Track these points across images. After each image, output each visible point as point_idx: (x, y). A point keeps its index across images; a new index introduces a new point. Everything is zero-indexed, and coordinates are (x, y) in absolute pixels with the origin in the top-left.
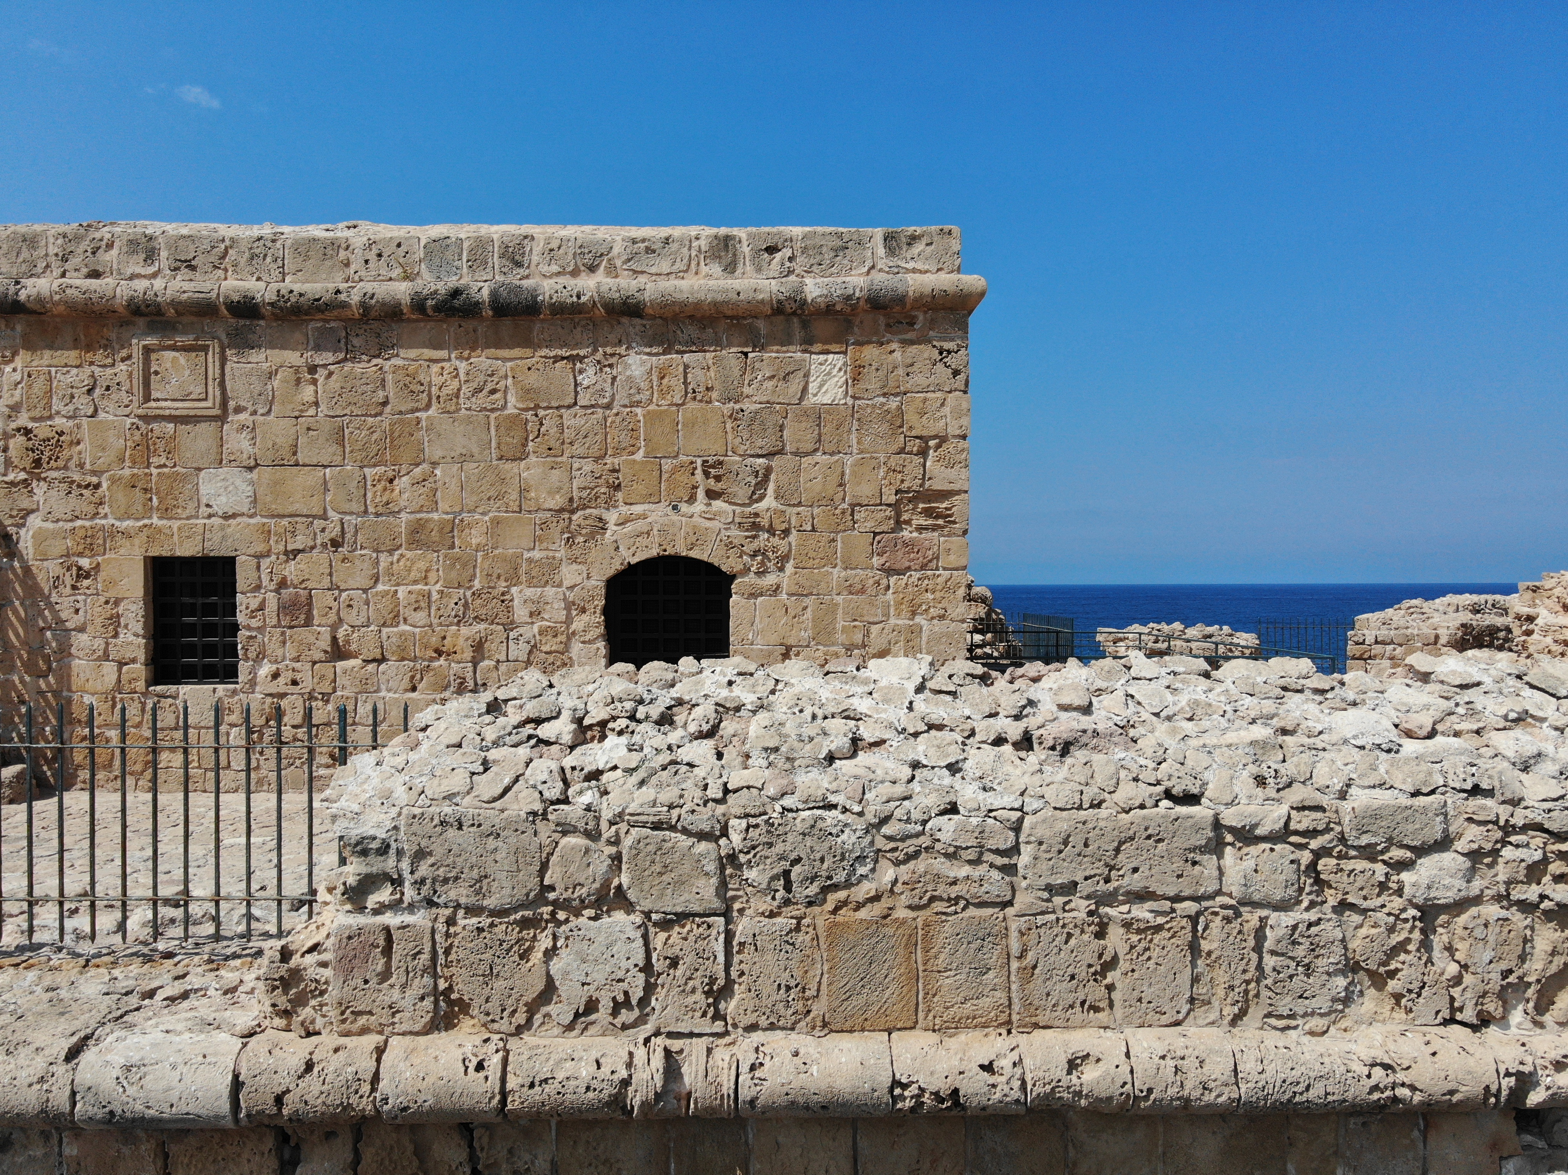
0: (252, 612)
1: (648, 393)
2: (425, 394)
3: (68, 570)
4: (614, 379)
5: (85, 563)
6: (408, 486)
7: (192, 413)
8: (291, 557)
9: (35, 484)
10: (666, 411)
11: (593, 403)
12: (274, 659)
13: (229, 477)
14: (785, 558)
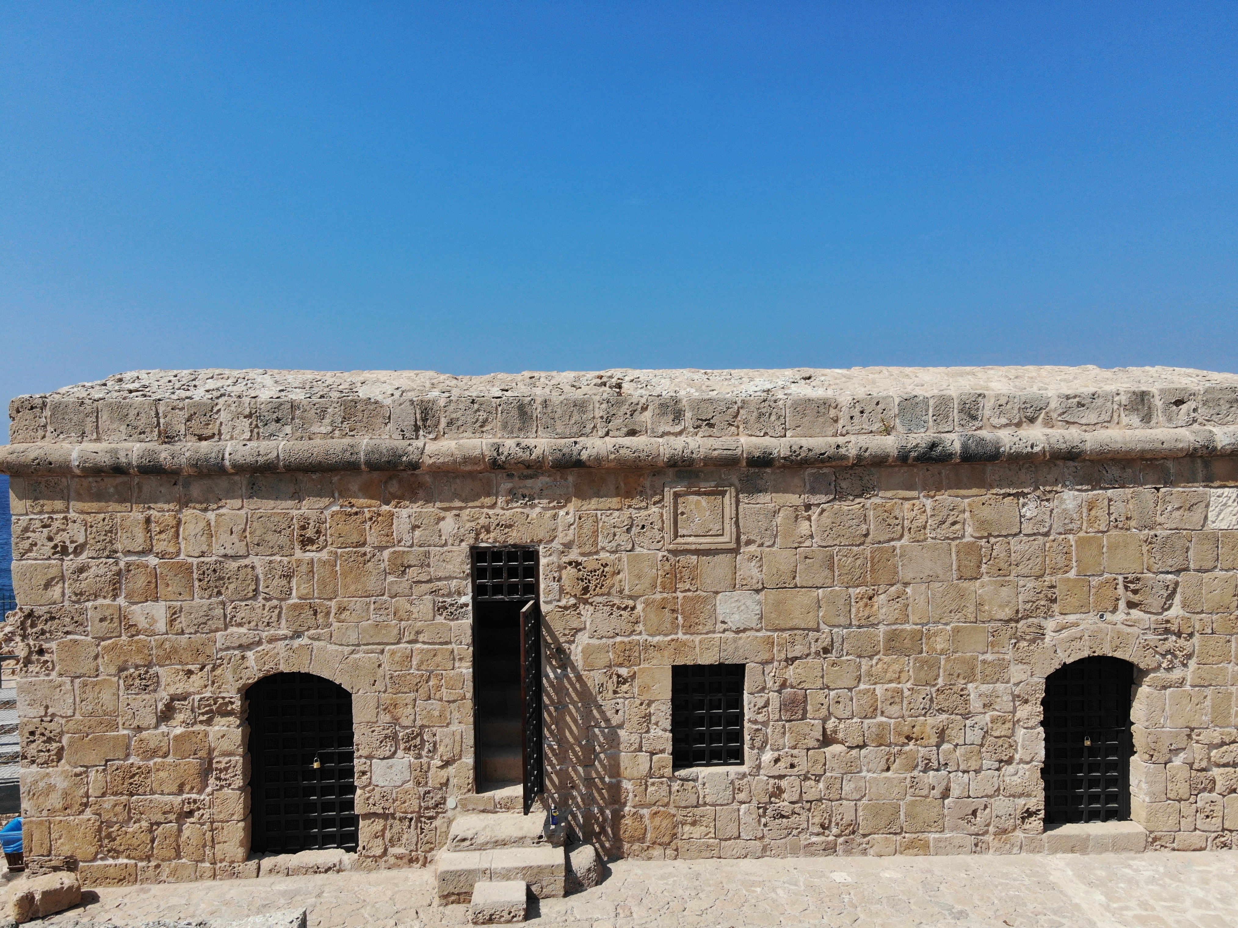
0: (759, 709)
1: (1079, 522)
2: (899, 527)
3: (610, 678)
4: (1051, 511)
5: (623, 672)
6: (885, 602)
7: (713, 547)
8: (790, 663)
9: (582, 606)
10: (1094, 537)
11: (1036, 531)
12: (776, 747)
13: (741, 598)
14: (1189, 656)
